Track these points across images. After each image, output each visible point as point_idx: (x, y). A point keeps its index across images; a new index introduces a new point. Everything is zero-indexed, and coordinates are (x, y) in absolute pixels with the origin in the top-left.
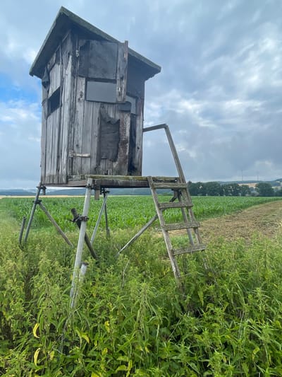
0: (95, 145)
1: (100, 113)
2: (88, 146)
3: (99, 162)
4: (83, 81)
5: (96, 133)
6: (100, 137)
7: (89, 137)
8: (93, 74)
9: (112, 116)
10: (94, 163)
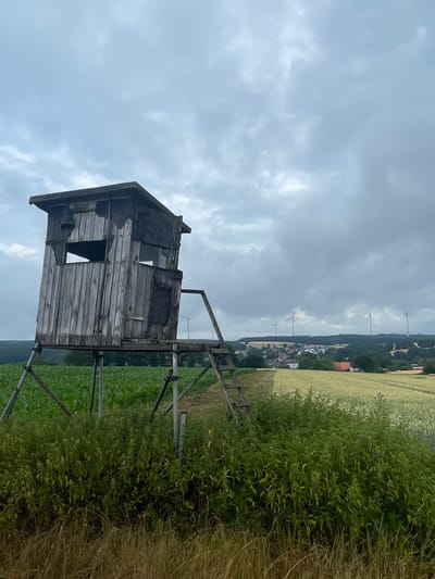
0: (147, 309)
1: (154, 277)
2: (140, 310)
3: (149, 326)
4: (139, 244)
5: (148, 297)
6: (153, 300)
7: (142, 299)
8: (148, 239)
9: (164, 281)
10: (145, 326)
